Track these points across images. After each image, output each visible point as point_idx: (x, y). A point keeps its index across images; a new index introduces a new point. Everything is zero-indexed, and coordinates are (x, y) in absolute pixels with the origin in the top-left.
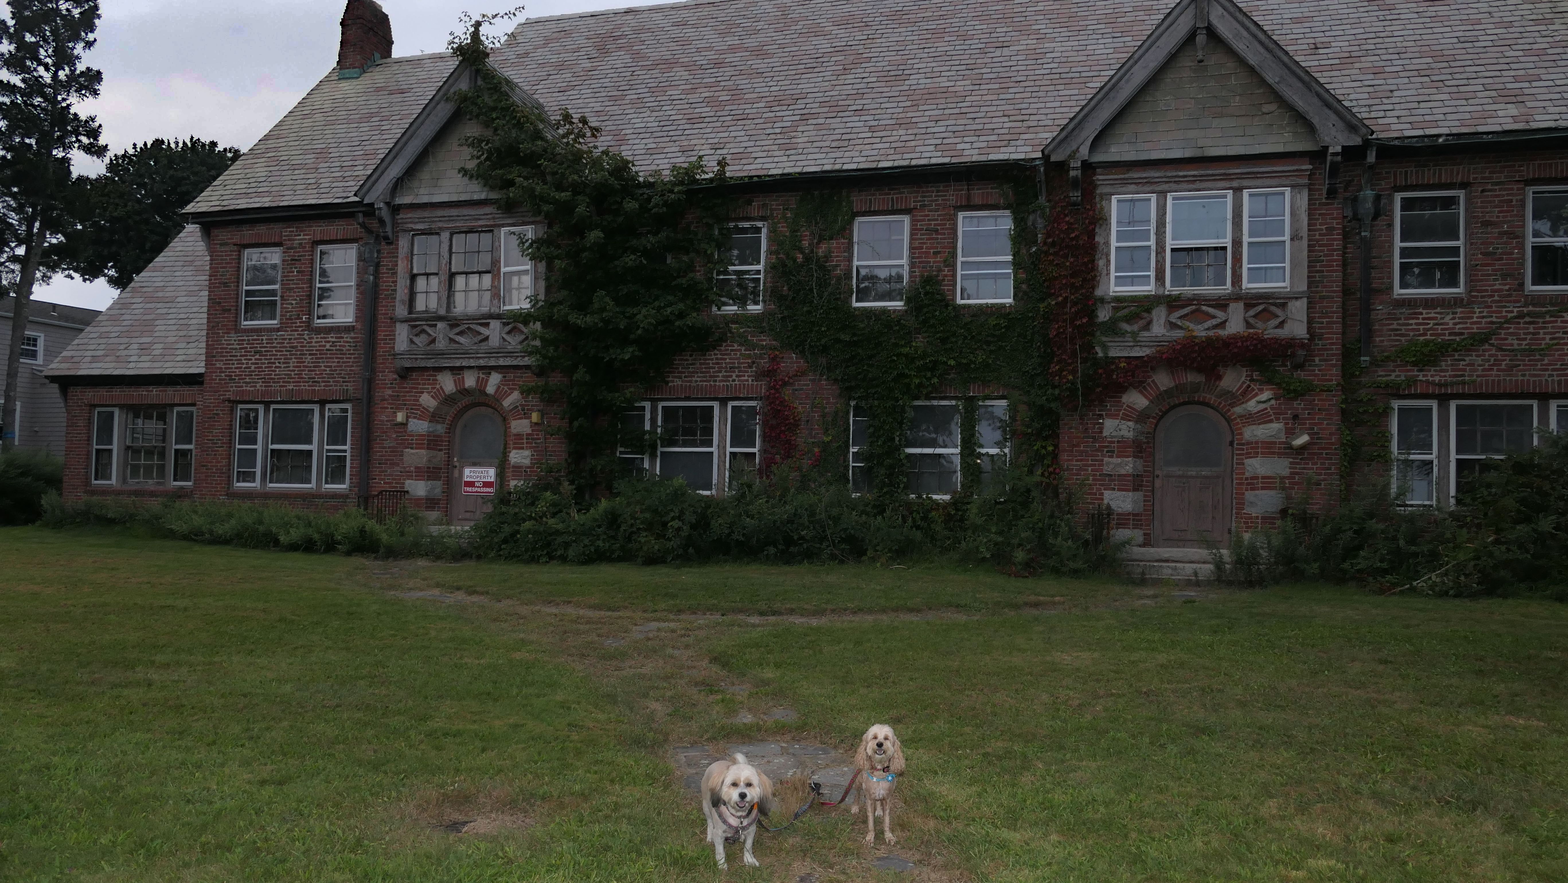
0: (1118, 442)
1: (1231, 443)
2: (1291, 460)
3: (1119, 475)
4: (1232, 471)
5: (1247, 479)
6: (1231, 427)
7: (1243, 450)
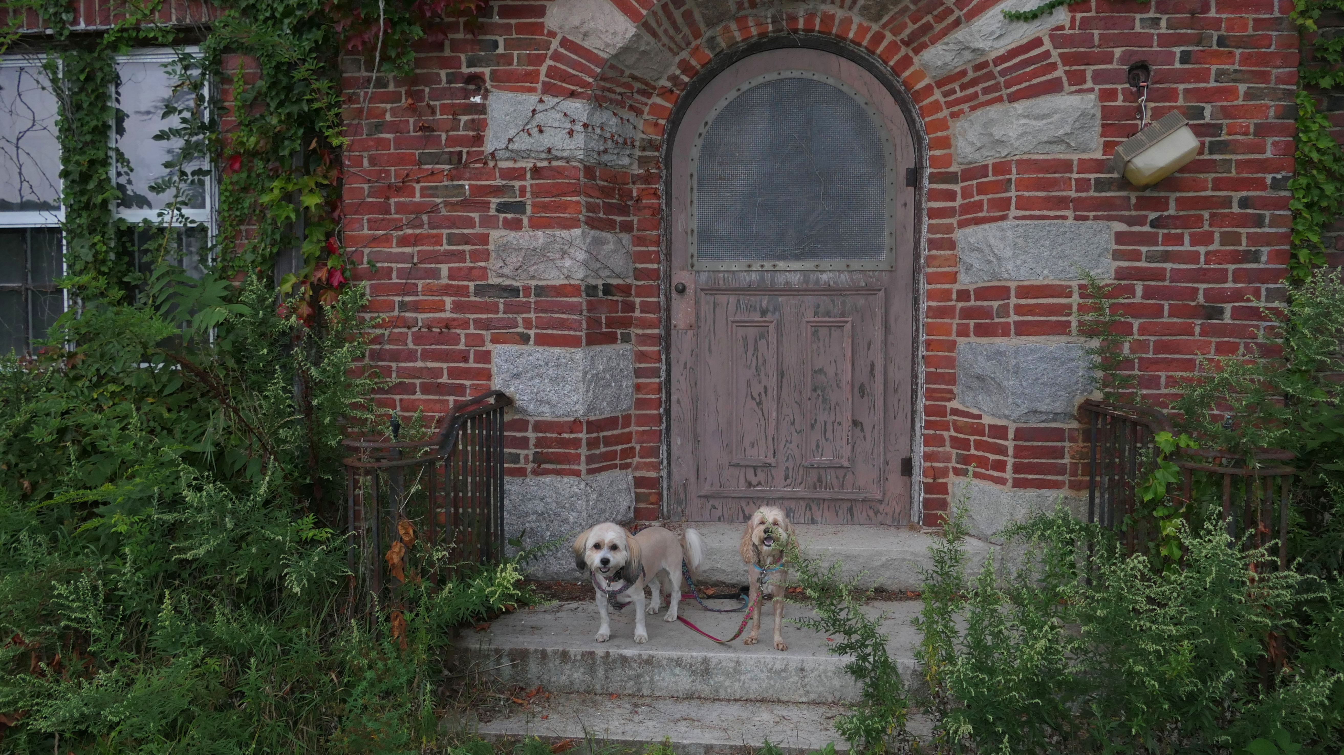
0: (536, 172)
1: (914, 177)
2: (1121, 227)
3: (541, 291)
4: (916, 271)
5: (963, 295)
6: (911, 122)
7: (951, 196)
